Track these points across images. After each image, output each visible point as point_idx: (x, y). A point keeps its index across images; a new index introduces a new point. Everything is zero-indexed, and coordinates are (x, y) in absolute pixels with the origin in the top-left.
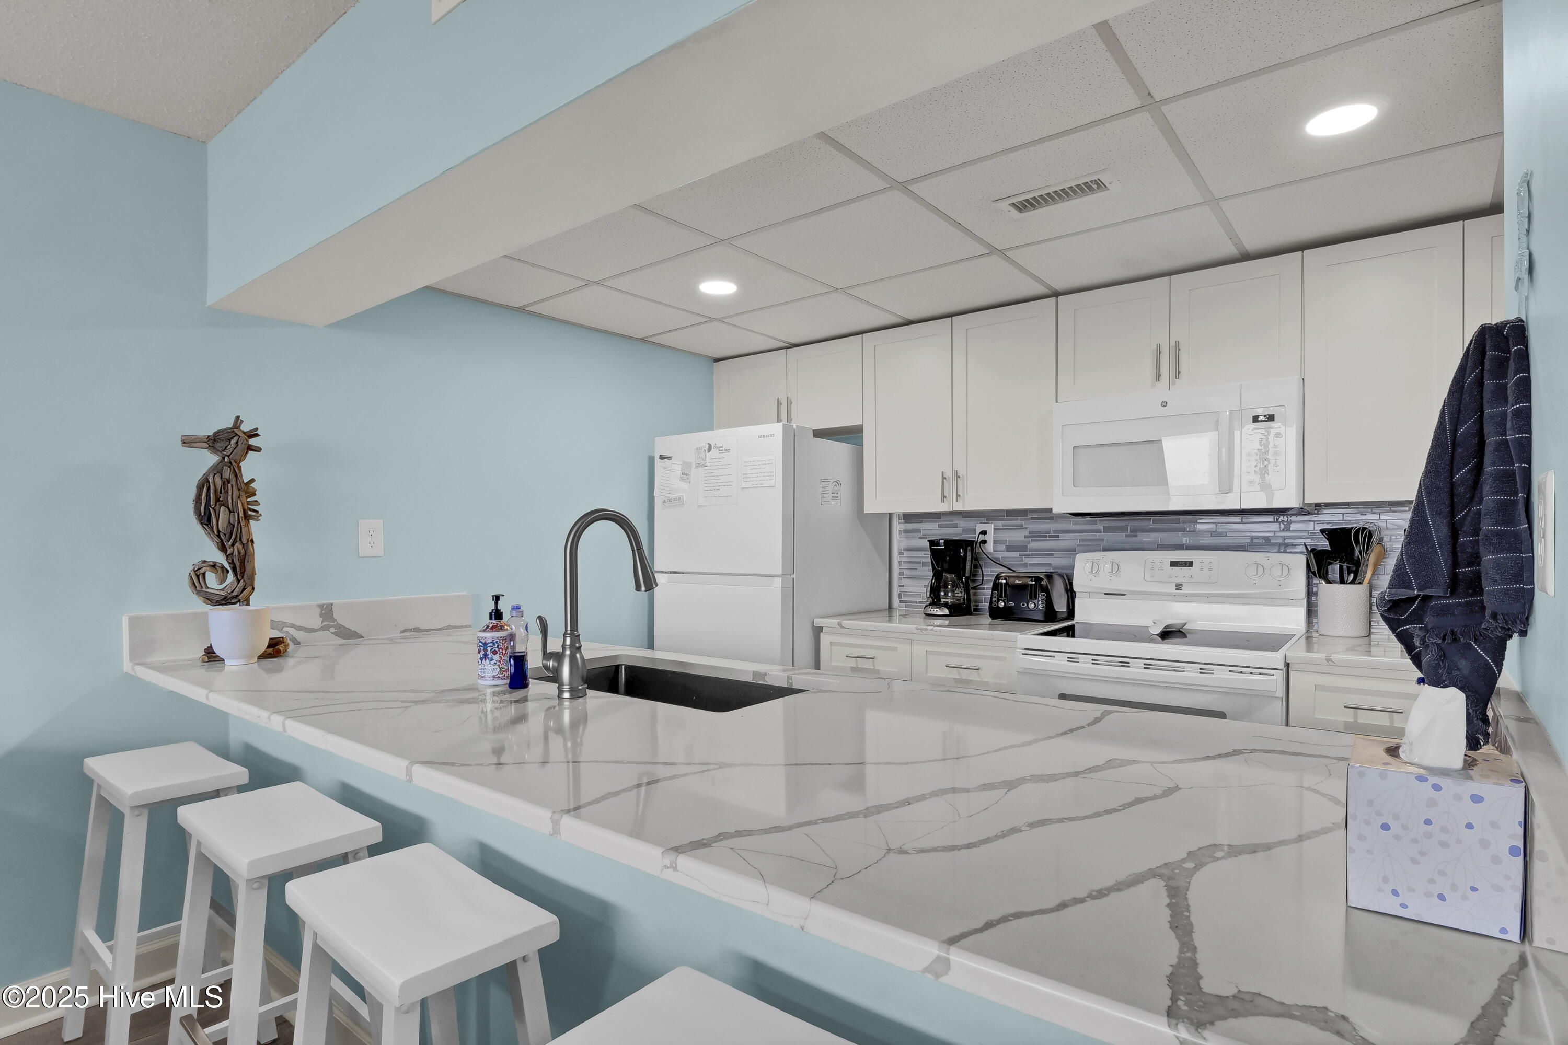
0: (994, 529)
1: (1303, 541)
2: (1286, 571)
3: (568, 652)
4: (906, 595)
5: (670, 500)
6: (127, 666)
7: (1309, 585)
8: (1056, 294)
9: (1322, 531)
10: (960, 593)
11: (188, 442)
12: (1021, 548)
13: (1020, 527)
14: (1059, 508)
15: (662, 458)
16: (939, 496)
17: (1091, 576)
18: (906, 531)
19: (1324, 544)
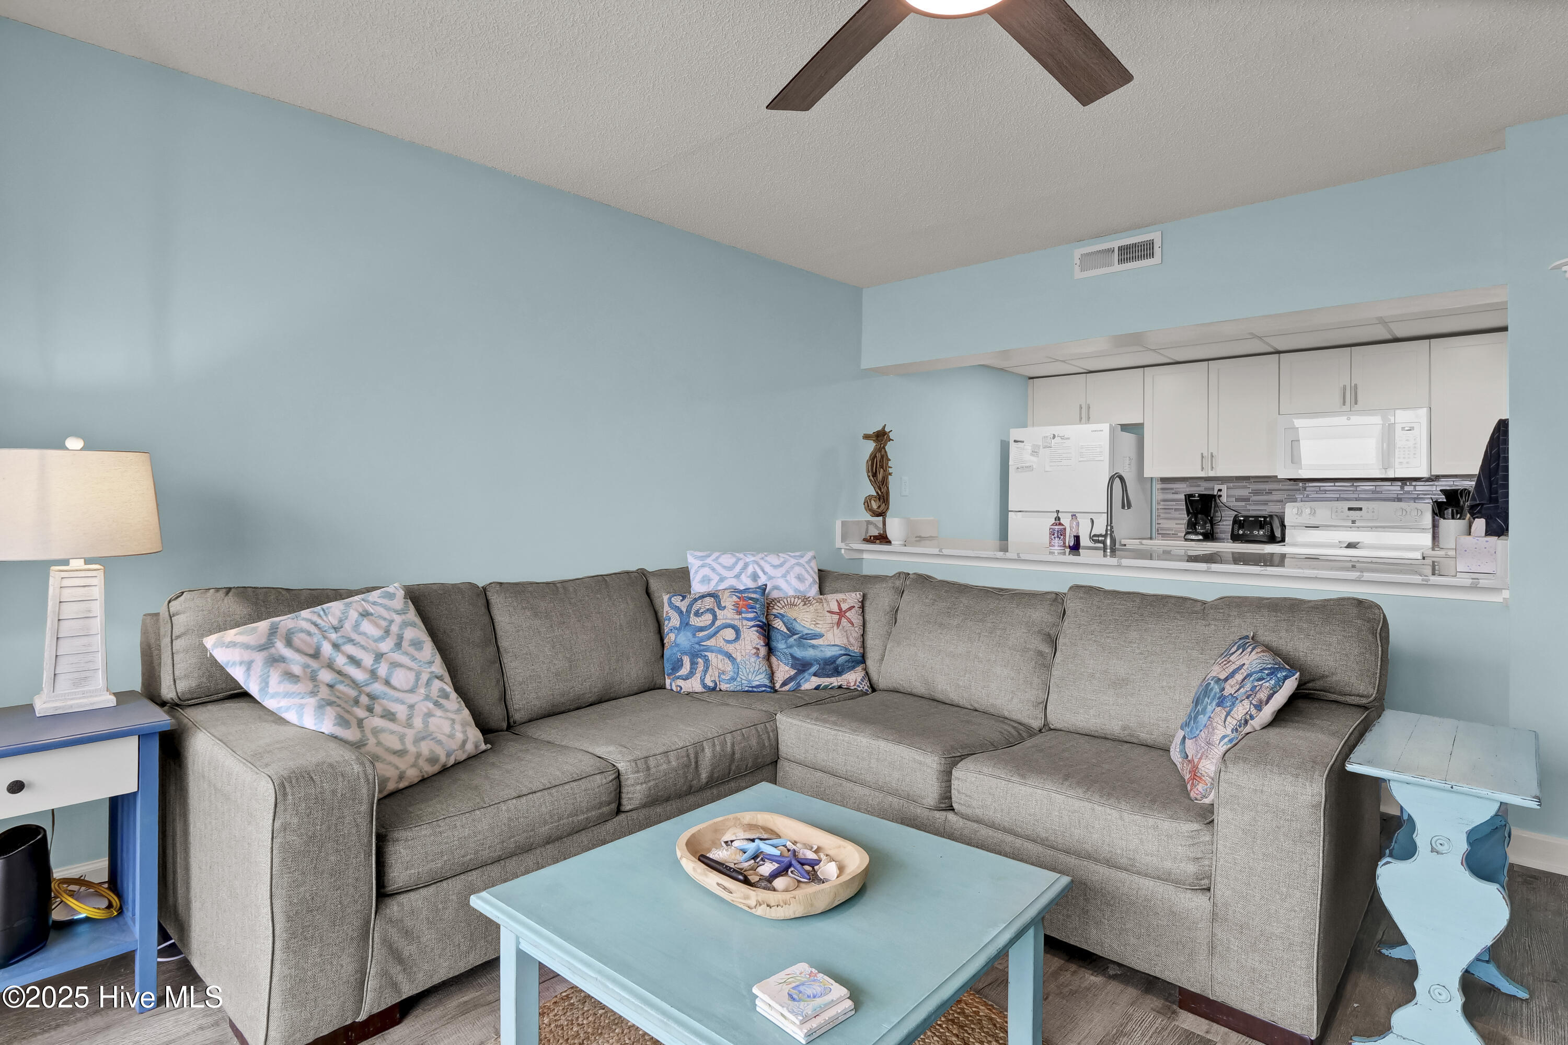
0: (1227, 488)
1: (1430, 496)
2: (1420, 513)
3: (1109, 533)
4: (1162, 530)
5: (1022, 467)
6: (839, 543)
7: (1434, 520)
8: (1279, 352)
9: (1441, 491)
10: (1208, 526)
11: (866, 437)
12: (1246, 500)
13: (1245, 487)
14: (1281, 476)
15: (1015, 441)
16: (1200, 467)
17: (1297, 516)
18: (1162, 489)
19: (1442, 498)
